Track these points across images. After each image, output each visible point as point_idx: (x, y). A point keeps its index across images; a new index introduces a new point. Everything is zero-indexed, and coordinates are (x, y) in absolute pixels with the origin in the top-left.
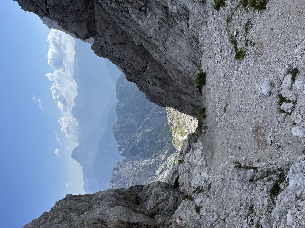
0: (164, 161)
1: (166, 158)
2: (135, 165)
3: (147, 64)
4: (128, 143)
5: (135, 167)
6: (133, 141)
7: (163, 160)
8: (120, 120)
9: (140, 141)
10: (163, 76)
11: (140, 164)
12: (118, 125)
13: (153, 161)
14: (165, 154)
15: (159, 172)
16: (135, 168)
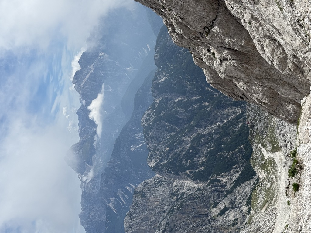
0: (230, 192)
1: (235, 187)
2: (175, 192)
3: (215, 20)
4: (167, 149)
5: (173, 195)
6: (176, 147)
7: (228, 190)
8: (157, 105)
9: (190, 149)
10: (243, 47)
11: (184, 191)
12: (153, 114)
13: (210, 190)
14: (234, 178)
15: (219, 212)
16: (175, 198)
